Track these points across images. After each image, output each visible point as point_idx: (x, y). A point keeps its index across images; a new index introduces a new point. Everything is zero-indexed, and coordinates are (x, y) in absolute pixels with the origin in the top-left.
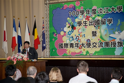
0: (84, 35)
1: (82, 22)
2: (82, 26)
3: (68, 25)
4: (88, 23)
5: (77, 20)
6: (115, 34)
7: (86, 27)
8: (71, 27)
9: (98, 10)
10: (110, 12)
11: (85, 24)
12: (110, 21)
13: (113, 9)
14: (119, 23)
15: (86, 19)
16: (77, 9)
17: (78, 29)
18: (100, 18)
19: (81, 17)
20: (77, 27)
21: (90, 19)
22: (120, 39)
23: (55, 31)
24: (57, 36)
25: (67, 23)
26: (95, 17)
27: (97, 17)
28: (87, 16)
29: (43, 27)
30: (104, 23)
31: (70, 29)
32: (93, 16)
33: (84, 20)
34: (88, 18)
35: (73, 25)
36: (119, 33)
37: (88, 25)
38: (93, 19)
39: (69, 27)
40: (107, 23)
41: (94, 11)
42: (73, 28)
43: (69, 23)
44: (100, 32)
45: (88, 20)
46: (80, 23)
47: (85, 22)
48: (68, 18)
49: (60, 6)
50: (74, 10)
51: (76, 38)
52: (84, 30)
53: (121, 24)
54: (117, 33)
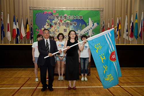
0: (59, 31)
1: (57, 23)
2: (57, 25)
3: (47, 24)
4: (61, 24)
5: (53, 21)
6: (78, 31)
7: (60, 26)
8: (49, 25)
9: (68, 17)
10: (75, 19)
11: (59, 24)
12: (75, 24)
13: (77, 17)
14: (80, 25)
15: (60, 21)
16: (54, 15)
17: (55, 27)
18: (69, 22)
19: (56, 20)
20: (54, 26)
21: (63, 21)
22: (81, 34)
23: (38, 28)
24: (39, 30)
25: (47, 23)
26: (66, 21)
27: (67, 21)
28: (61, 20)
29: (31, 24)
30: (71, 24)
31: (49, 27)
32: (65, 20)
33: (59, 22)
34: (61, 21)
35: (51, 24)
36: (80, 31)
37: (61, 25)
38: (65, 21)
39: (48, 25)
40: (73, 24)
41: (65, 17)
42: (51, 26)
43: (48, 23)
44: (69, 30)
45: (61, 22)
46: (56, 24)
47: (59, 23)
48: (48, 20)
49: (42, 12)
50: (52, 15)
51: (53, 33)
52: (58, 28)
53: (81, 26)
54: (79, 30)
